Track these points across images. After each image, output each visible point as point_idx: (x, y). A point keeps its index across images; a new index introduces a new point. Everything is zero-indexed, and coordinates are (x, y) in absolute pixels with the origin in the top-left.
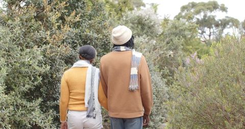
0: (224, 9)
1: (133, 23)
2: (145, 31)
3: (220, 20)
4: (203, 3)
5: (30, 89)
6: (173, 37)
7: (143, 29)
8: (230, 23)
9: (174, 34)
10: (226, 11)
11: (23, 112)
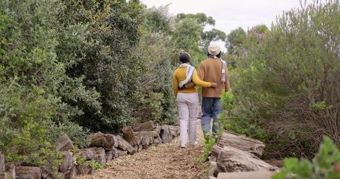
0: (212, 22)
1: (149, 20)
2: (160, 27)
3: (207, 32)
4: (191, 15)
5: (74, 65)
6: (183, 36)
7: (158, 25)
8: (217, 36)
9: (185, 33)
10: (214, 24)
11: (68, 87)
